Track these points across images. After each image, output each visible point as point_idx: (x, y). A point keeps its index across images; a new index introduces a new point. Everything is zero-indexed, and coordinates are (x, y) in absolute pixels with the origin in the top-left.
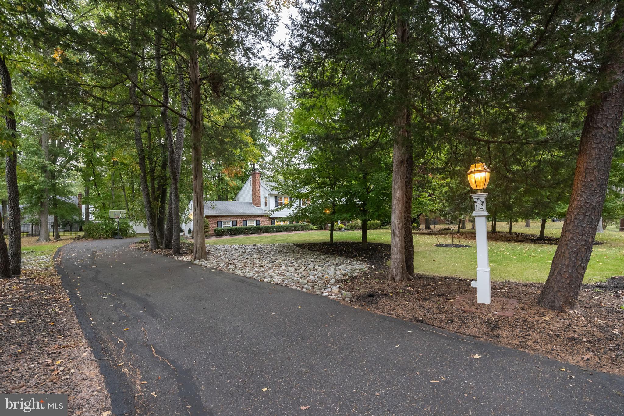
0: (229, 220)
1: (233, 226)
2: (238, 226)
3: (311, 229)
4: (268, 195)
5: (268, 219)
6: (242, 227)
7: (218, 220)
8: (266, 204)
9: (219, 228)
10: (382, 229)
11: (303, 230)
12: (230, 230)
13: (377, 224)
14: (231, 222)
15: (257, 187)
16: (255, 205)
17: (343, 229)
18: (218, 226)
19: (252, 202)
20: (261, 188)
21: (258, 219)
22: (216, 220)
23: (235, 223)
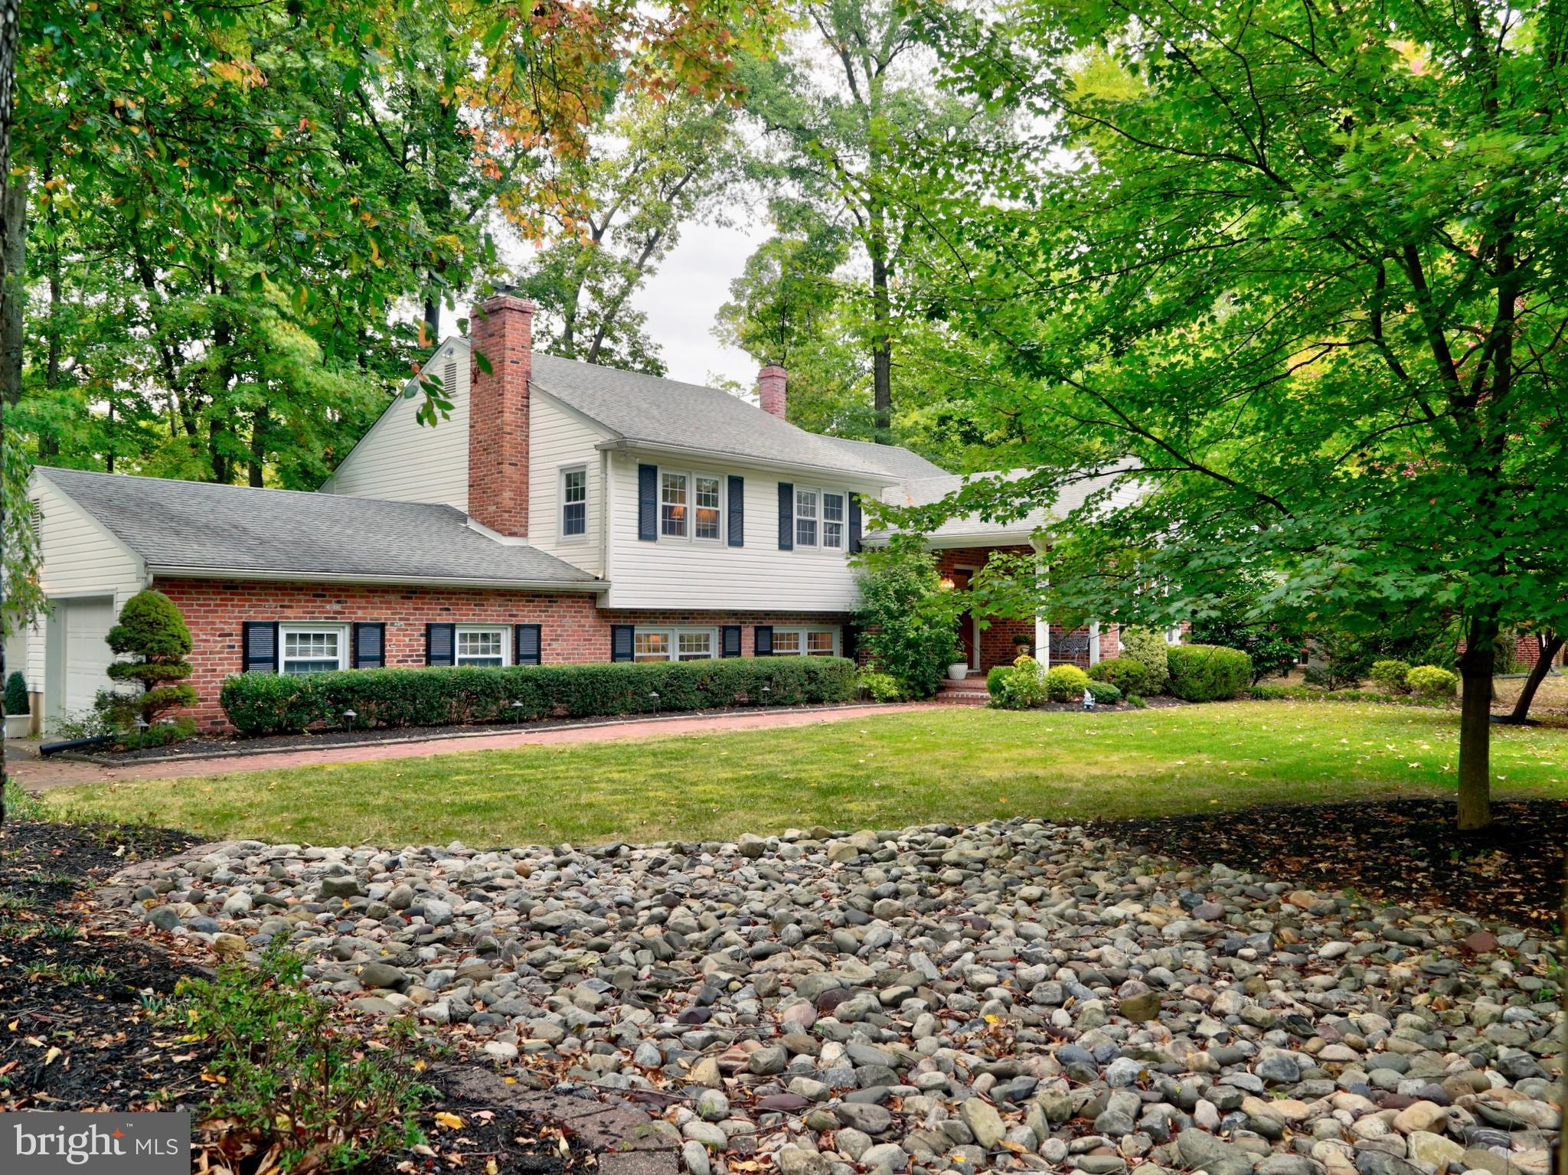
0: (332, 618)
1: (356, 660)
2: (393, 667)
3: (866, 696)
4: (591, 459)
5: (588, 620)
6: (418, 669)
7: (253, 615)
8: (574, 519)
9: (259, 675)
10: (1258, 696)
11: (814, 700)
12: (341, 695)
13: (1223, 672)
14: (344, 638)
15: (511, 399)
16: (490, 523)
17: (1088, 698)
18: (247, 662)
19: (462, 504)
20: (539, 409)
21: (528, 616)
22: (231, 617)
23: (368, 648)
